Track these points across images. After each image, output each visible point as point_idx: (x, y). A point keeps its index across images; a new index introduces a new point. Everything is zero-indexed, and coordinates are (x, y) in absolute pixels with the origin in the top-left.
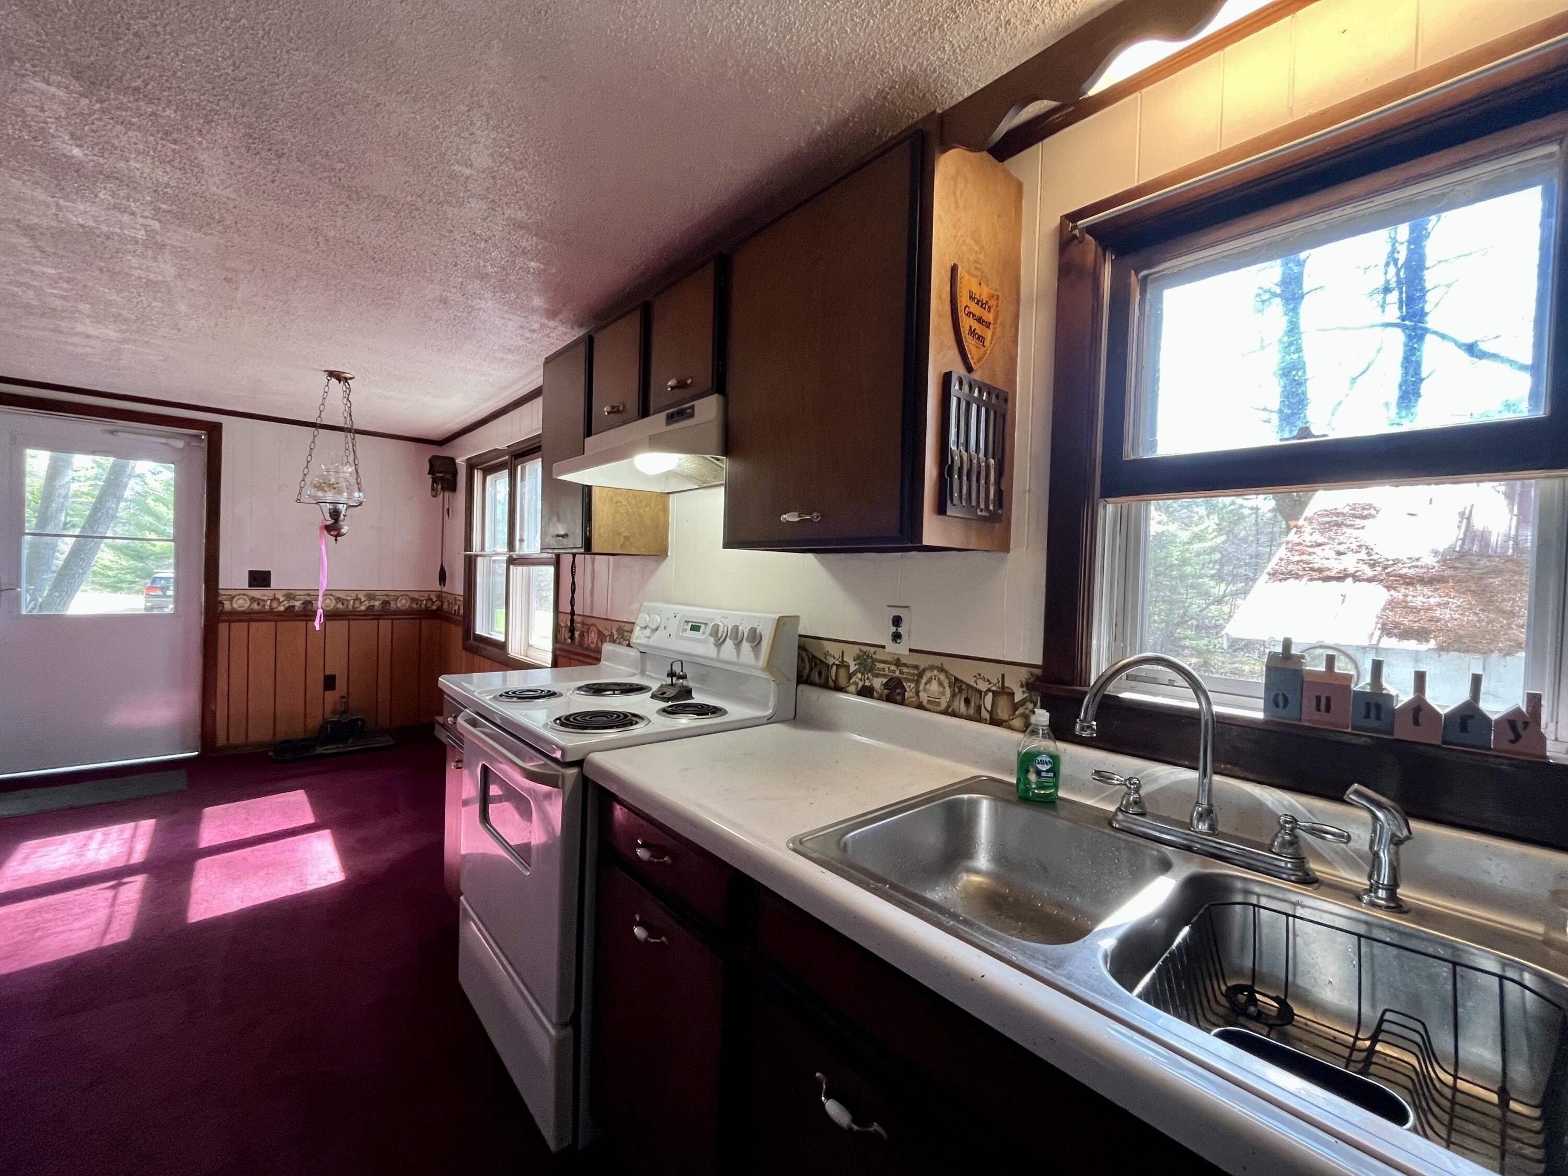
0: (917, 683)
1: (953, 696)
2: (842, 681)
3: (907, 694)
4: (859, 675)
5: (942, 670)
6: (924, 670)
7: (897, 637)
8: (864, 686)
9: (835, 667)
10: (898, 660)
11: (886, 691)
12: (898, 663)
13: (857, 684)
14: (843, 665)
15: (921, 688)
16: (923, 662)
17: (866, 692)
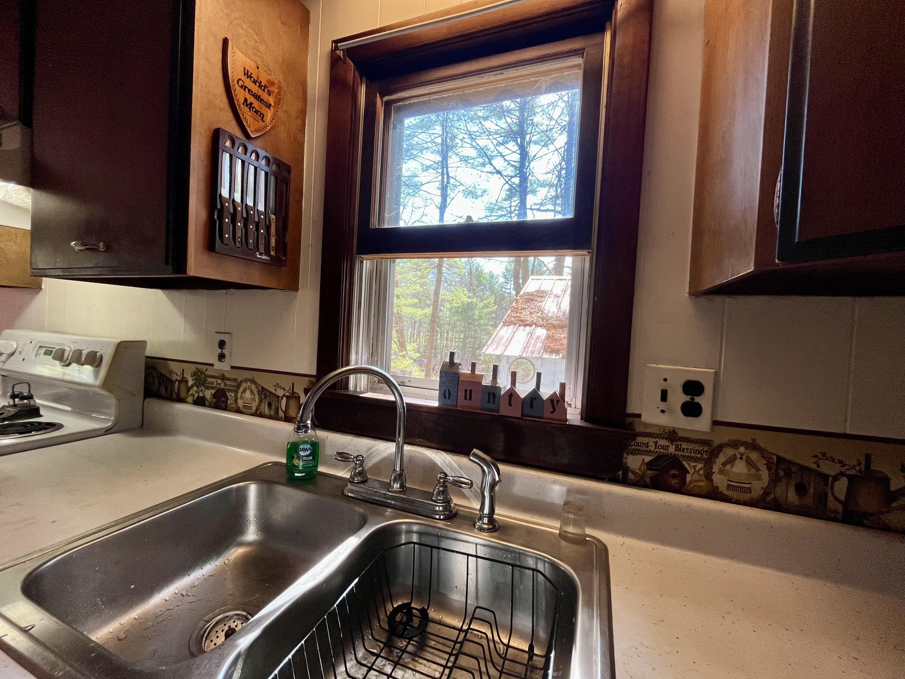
0: (236, 392)
1: (260, 401)
2: (183, 394)
3: (229, 402)
4: (195, 388)
5: (253, 381)
6: (241, 382)
7: (222, 357)
8: (198, 397)
9: (177, 383)
10: (223, 375)
11: (214, 400)
12: (223, 378)
13: (193, 396)
14: (184, 381)
15: (239, 397)
16: (241, 376)
17: (200, 402)
